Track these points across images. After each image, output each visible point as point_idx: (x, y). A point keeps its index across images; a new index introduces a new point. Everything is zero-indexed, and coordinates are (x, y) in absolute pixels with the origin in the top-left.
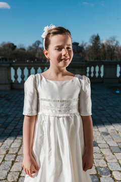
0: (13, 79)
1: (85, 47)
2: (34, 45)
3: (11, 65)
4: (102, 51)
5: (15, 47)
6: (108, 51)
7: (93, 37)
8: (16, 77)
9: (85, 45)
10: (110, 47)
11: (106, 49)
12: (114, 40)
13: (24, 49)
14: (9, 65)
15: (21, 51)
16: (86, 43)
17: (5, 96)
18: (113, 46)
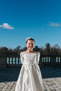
0: (8, 63)
1: (43, 49)
2: (17, 48)
3: (7, 56)
4: (51, 51)
5: (7, 49)
6: (55, 51)
7: (46, 44)
8: (9, 62)
9: (43, 48)
10: (55, 49)
11: (54, 50)
12: (57, 46)
13: (12, 50)
14: (6, 56)
15: (10, 51)
16: (43, 47)
17: (4, 70)
18: (57, 49)
